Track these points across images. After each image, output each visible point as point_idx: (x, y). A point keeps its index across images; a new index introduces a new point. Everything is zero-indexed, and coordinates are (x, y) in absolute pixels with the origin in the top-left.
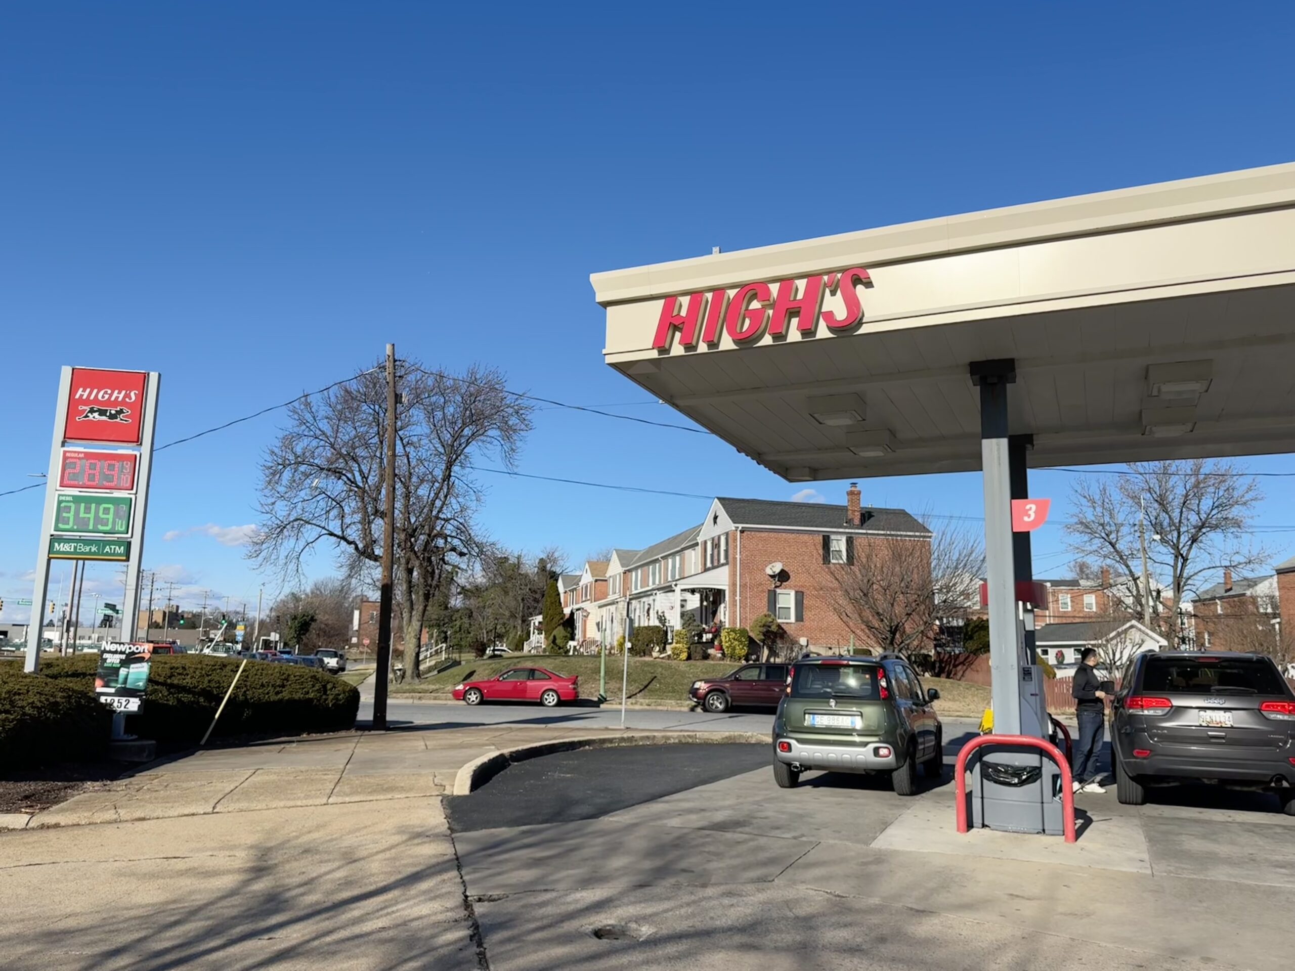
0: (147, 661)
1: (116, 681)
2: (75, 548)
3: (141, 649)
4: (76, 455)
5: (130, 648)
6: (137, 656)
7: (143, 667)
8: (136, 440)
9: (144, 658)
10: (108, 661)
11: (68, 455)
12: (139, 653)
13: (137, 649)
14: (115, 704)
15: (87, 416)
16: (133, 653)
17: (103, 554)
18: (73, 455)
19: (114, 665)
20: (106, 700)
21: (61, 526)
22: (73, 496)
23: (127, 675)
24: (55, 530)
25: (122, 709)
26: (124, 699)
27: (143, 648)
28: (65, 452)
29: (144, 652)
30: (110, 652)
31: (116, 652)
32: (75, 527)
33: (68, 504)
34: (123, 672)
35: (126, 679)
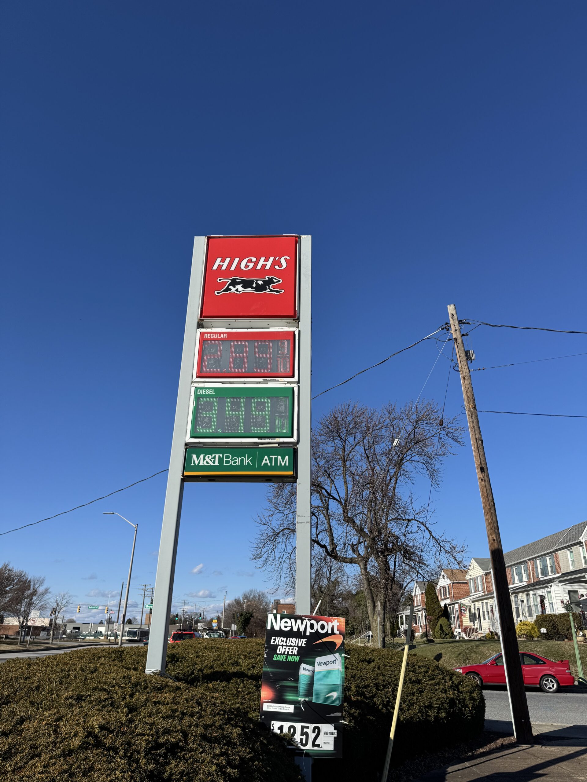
0: (339, 651)
1: (295, 689)
2: (221, 460)
3: (328, 628)
4: (217, 336)
5: (312, 626)
6: (324, 640)
7: (334, 662)
8: (292, 314)
9: (333, 644)
10: (280, 650)
11: (206, 336)
12: (327, 635)
13: (323, 627)
14: (298, 737)
15: (228, 289)
16: (317, 635)
17: (261, 468)
18: (212, 336)
19: (289, 659)
20: (281, 728)
21: (201, 430)
22: (215, 389)
23: (312, 678)
24: (192, 437)
25: (309, 747)
26: (312, 726)
27: (331, 625)
28: (202, 334)
29: (333, 633)
30: (281, 633)
31: (290, 634)
32: (220, 431)
33: (210, 400)
34: (304, 671)
35: (311, 684)
